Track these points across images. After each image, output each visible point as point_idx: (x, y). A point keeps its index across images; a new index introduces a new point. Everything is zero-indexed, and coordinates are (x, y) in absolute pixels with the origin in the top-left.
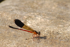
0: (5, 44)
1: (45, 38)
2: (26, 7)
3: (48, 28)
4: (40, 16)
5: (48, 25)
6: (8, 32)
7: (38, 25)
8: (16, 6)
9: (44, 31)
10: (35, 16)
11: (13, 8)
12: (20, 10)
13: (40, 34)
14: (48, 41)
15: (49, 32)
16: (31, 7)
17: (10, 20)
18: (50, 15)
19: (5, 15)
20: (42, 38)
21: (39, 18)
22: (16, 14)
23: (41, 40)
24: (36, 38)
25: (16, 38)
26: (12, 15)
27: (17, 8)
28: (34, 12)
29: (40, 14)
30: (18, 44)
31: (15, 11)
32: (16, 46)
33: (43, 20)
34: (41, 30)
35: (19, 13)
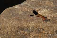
0: (28, 24)
1: (49, 20)
2: (36, 4)
3: (50, 15)
4: (45, 9)
5: (50, 13)
6: (29, 18)
7: (44, 13)
8: (31, 4)
9: (48, 16)
10: (42, 9)
11: (30, 5)
12: (33, 6)
13: (46, 18)
14: (51, 22)
15: (51, 17)
16: (39, 5)
17: (29, 12)
18: (50, 8)
19: (26, 9)
20: (47, 20)
21: (44, 10)
22: (32, 8)
23: (47, 21)
24: (44, 20)
25: (33, 20)
26: (30, 9)
27: (31, 5)
28: (41, 7)
29: (44, 8)
30: (35, 24)
31: (31, 7)
32: (34, 25)
33: (46, 11)
34: (47, 16)
35: (33, 8)
